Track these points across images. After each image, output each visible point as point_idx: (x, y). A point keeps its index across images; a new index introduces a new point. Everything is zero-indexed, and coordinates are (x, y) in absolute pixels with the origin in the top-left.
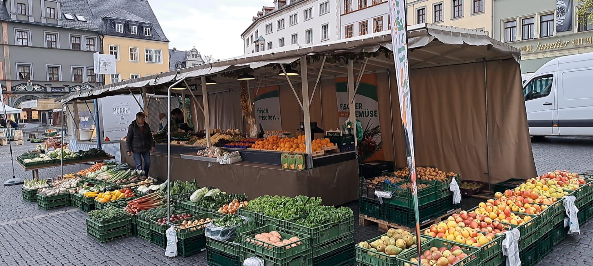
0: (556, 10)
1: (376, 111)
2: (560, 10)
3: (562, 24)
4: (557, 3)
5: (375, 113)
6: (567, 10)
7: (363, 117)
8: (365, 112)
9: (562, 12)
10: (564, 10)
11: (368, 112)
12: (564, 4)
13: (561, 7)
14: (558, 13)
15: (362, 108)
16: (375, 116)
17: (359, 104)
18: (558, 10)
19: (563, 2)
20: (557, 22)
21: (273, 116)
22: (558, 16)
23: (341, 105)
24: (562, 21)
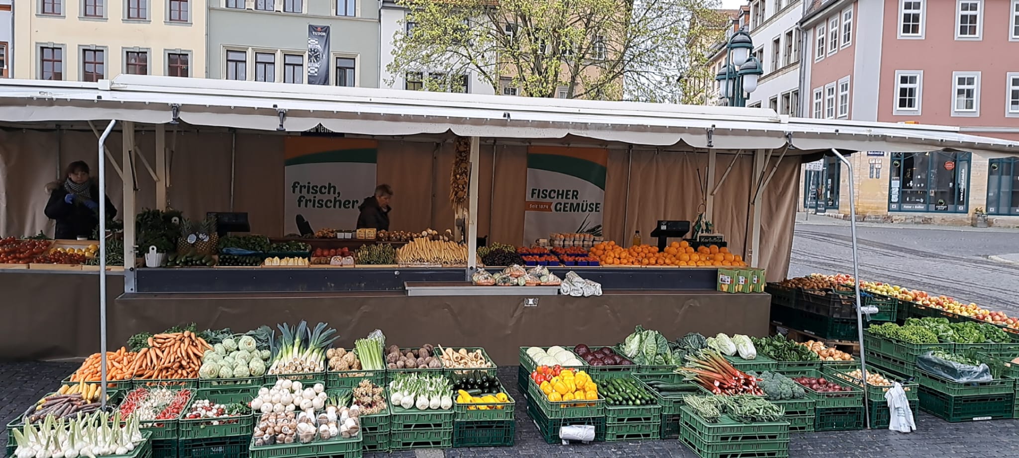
0: (307, 52)
1: (599, 204)
2: (313, 53)
3: (316, 74)
4: (309, 42)
5: (596, 207)
6: (323, 56)
7: (578, 211)
8: (583, 204)
9: (316, 57)
10: (319, 55)
11: (587, 204)
12: (319, 46)
13: (314, 49)
14: (310, 57)
15: (577, 198)
16: (596, 211)
17: (574, 191)
18: (311, 51)
19: (317, 42)
20: (309, 70)
21: (354, 202)
22: (311, 61)
23: (533, 190)
24: (316, 70)
